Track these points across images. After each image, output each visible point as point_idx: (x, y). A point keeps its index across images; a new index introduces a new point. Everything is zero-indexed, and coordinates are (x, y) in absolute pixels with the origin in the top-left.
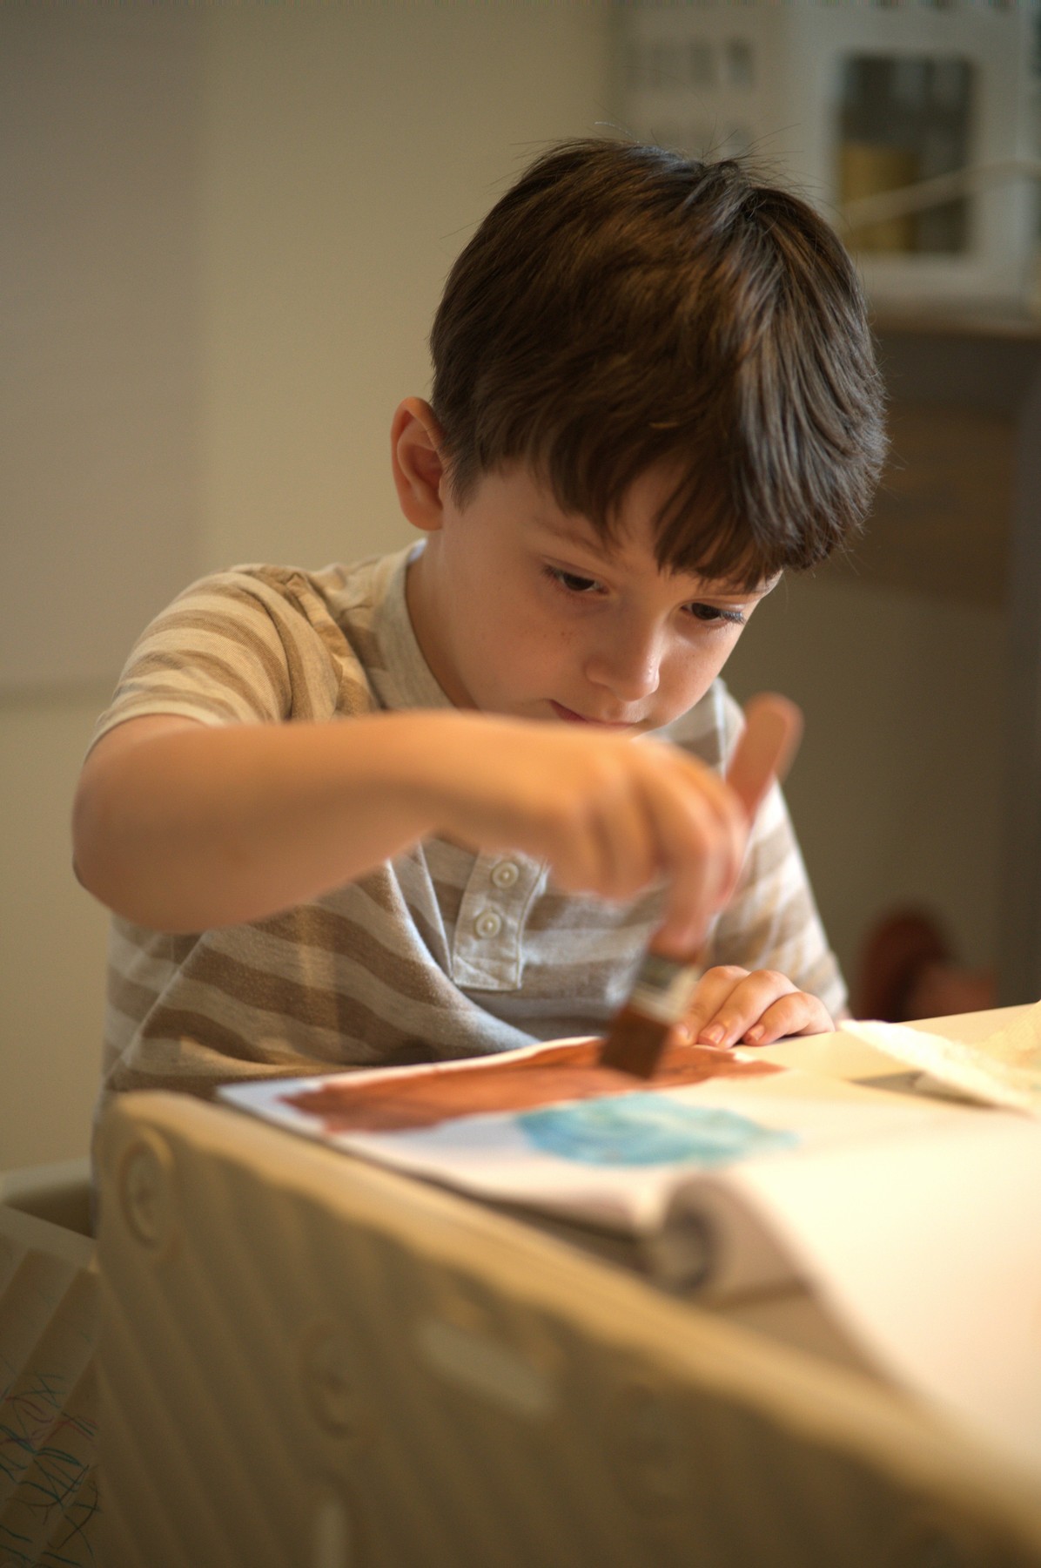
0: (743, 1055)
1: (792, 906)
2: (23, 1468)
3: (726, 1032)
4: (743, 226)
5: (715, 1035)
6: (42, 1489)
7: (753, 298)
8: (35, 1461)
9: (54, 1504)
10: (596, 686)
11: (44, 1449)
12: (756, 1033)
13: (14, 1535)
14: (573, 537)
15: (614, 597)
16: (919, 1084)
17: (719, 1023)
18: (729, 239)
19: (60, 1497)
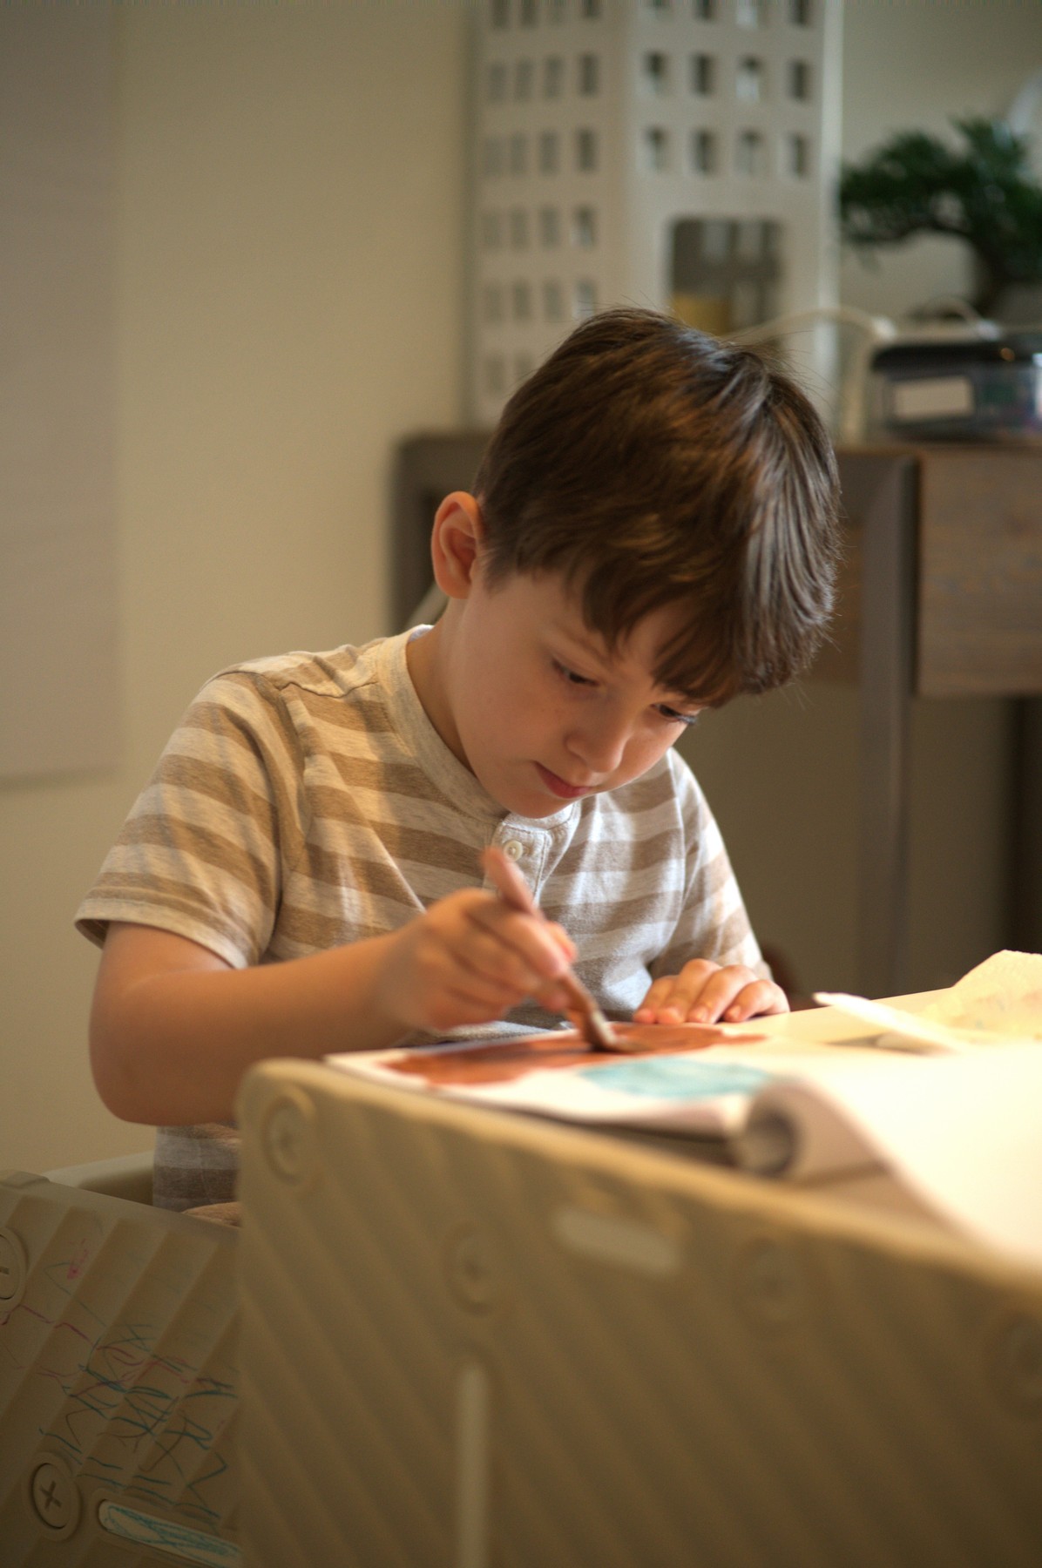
0: (728, 1030)
1: (732, 920)
2: (114, 1406)
3: (710, 1011)
4: (764, 420)
5: (701, 1014)
6: (132, 1422)
7: (768, 482)
8: (126, 1399)
9: (144, 1434)
10: (574, 756)
11: (134, 1388)
12: (735, 1012)
13: (105, 1465)
14: (584, 644)
15: (602, 690)
16: (881, 1042)
17: (703, 1005)
18: (752, 432)
19: (150, 1426)
